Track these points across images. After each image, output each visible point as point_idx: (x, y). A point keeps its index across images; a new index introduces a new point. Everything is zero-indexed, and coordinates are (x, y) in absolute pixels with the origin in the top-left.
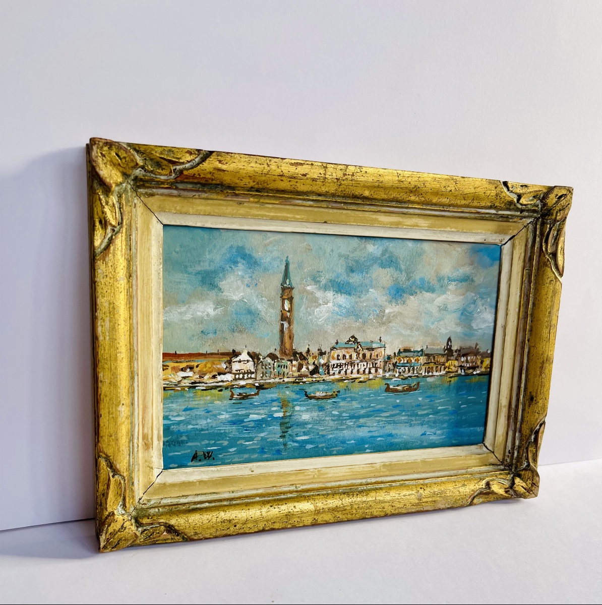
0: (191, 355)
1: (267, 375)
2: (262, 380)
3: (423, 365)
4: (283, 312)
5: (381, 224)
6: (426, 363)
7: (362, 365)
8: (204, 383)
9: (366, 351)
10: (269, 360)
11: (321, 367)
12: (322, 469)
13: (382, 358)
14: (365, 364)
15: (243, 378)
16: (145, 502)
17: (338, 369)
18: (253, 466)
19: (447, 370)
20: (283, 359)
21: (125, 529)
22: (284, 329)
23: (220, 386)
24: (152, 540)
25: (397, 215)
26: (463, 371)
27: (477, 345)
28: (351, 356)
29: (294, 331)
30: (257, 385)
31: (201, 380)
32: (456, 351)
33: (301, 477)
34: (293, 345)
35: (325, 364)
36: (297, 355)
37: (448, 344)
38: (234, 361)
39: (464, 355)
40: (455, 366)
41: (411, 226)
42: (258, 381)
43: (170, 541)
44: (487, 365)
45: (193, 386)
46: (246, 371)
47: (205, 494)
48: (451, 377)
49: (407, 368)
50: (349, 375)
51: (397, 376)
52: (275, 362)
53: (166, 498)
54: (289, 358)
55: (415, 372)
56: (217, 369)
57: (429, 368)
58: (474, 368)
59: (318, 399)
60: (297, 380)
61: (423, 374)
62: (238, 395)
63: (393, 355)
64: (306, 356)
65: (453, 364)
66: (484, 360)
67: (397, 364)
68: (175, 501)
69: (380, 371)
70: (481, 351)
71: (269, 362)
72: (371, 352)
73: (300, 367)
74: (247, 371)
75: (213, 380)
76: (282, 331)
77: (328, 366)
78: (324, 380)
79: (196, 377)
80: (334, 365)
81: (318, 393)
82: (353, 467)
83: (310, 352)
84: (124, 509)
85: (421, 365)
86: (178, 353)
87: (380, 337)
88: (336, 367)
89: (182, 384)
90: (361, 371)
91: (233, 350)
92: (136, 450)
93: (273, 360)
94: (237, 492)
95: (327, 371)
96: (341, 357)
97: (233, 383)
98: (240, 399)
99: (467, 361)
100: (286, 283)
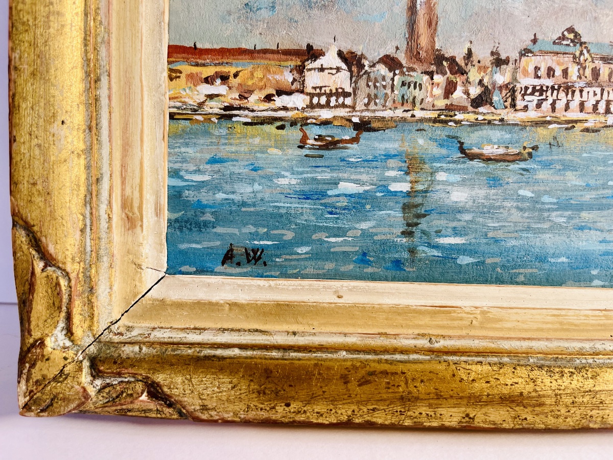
0: (223, 52)
1: (377, 101)
2: (368, 110)
7: (591, 94)
8: (248, 109)
9: (599, 64)
10: (382, 70)
11: (497, 92)
12: (492, 310)
14: (598, 90)
15: (328, 105)
16: (122, 330)
17: (535, 98)
18: (342, 286)
20: (413, 70)
21: (66, 378)
22: (418, 6)
23: (280, 119)
24: (119, 407)
30: (356, 120)
31: (243, 103)
33: (441, 321)
34: (436, 39)
35: (506, 86)
36: (445, 63)
38: (310, 67)
42: (358, 114)
43: (154, 415)
45: (228, 113)
46: (334, 91)
47: (239, 330)
50: (560, 114)
52: (395, 74)
53: (162, 328)
54: (425, 67)
56: (274, 82)
59: (488, 159)
60: (443, 117)
62: (315, 139)
64: (463, 65)
68: (177, 336)
71: (383, 74)
73: (450, 89)
74: (337, 89)
75: (267, 104)
76: (412, 8)
77: (513, 91)
78: (502, 120)
79: (231, 97)
80: (526, 88)
81: (489, 147)
82: (563, 313)
83: (475, 58)
84: (70, 338)
88: (532, 94)
89: (206, 110)
90: (589, 105)
91: (308, 45)
92: (104, 224)
93: (390, 70)
94: (303, 334)
95: (510, 100)
96: (543, 72)
97: (306, 114)
98: (320, 148)
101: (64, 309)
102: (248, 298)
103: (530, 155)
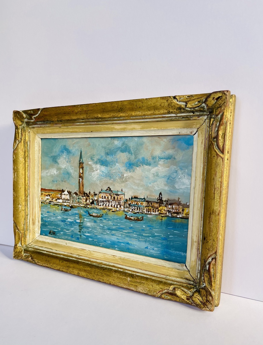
0: (49, 190)
1: (74, 202)
2: (72, 204)
4: (80, 174)
5: (116, 130)
6: (146, 206)
7: (113, 203)
8: (53, 202)
9: (115, 196)
10: (75, 195)
11: (95, 201)
12: (92, 251)
13: (123, 200)
14: (115, 202)
15: (65, 202)
17: (102, 203)
18: (67, 242)
19: (159, 212)
20: (80, 196)
23: (58, 204)
24: (27, 259)
25: (123, 124)
26: (170, 214)
27: (179, 198)
28: (108, 197)
29: (84, 183)
30: (70, 206)
32: (165, 201)
33: (82, 252)
34: (84, 189)
36: (85, 194)
37: (160, 196)
38: (63, 194)
39: (170, 204)
40: (164, 210)
41: (131, 129)
43: (31, 262)
44: (187, 212)
45: (50, 203)
48: (162, 217)
49: (136, 207)
50: (107, 207)
51: (131, 211)
52: (77, 196)
53: (36, 246)
54: (82, 195)
55: (141, 210)
56: (57, 197)
57: (149, 209)
58: (178, 213)
59: (94, 216)
60: (85, 206)
61: (145, 212)
62: (64, 209)
63: (128, 199)
64: (89, 195)
65: (163, 209)
66: (185, 209)
67: (131, 205)
68: (38, 248)
69: (122, 207)
70: (182, 203)
72: (118, 196)
73: (86, 200)
74: (67, 199)
76: (79, 182)
77: (98, 201)
78: (96, 208)
79: (51, 199)
80: (101, 201)
81: (94, 214)
82: (105, 255)
83: (91, 193)
84: (21, 245)
85: (144, 207)
86: (46, 189)
87: (122, 189)
89: (47, 202)
90: (113, 205)
91: (62, 189)
95: (97, 203)
96: (104, 197)
97: (62, 204)
98: (65, 211)
99: (173, 208)
100: (81, 161)
101: (21, 239)
102: (51, 242)
103: (102, 216)
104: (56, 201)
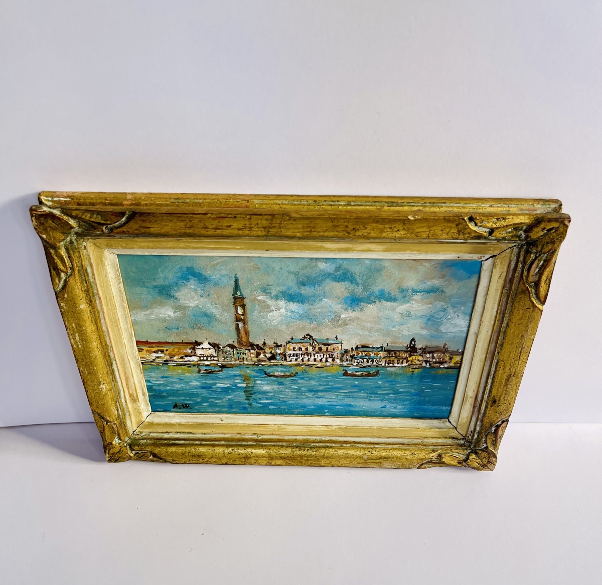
0: (159, 343)
1: (228, 359)
2: (224, 362)
3: (384, 358)
4: (238, 315)
6: (386, 357)
7: (319, 356)
8: (174, 361)
9: (321, 346)
10: (229, 349)
11: (278, 355)
12: (281, 426)
13: (338, 351)
14: (322, 355)
15: (207, 360)
16: (138, 433)
17: (295, 358)
18: (223, 416)
19: (410, 363)
20: (242, 349)
21: (122, 452)
22: (240, 328)
23: (188, 364)
26: (428, 364)
27: (445, 344)
29: (249, 329)
30: (220, 365)
31: (171, 359)
32: (420, 349)
33: (262, 429)
34: (250, 339)
35: (282, 354)
36: (254, 346)
37: (411, 343)
38: (198, 348)
39: (429, 353)
40: (418, 360)
42: (221, 363)
44: (458, 361)
45: (166, 363)
47: (183, 433)
48: (415, 369)
49: (365, 360)
50: (306, 362)
51: (355, 364)
52: (234, 351)
53: (153, 432)
54: (246, 348)
55: (375, 363)
56: (183, 353)
57: (389, 360)
58: (441, 363)
59: (277, 377)
60: (256, 364)
61: (383, 365)
62: (204, 371)
63: (350, 349)
64: (262, 347)
65: (417, 359)
66: (454, 357)
67: (355, 356)
68: (160, 435)
69: (338, 361)
70: (451, 350)
72: (327, 346)
73: (258, 355)
74: (210, 355)
76: (238, 328)
77: (285, 355)
78: (281, 364)
79: (167, 357)
80: (290, 354)
81: (277, 373)
83: (267, 345)
84: (120, 440)
85: (380, 358)
86: (149, 341)
87: (336, 336)
88: (293, 356)
89: (157, 361)
90: (318, 359)
91: (195, 341)
92: (124, 404)
93: (232, 349)
94: (208, 434)
95: (284, 358)
96: (297, 348)
97: (198, 363)
98: (207, 373)
99: (433, 357)
100: (237, 294)
101: (116, 433)
102: (185, 421)
104: (182, 360)
